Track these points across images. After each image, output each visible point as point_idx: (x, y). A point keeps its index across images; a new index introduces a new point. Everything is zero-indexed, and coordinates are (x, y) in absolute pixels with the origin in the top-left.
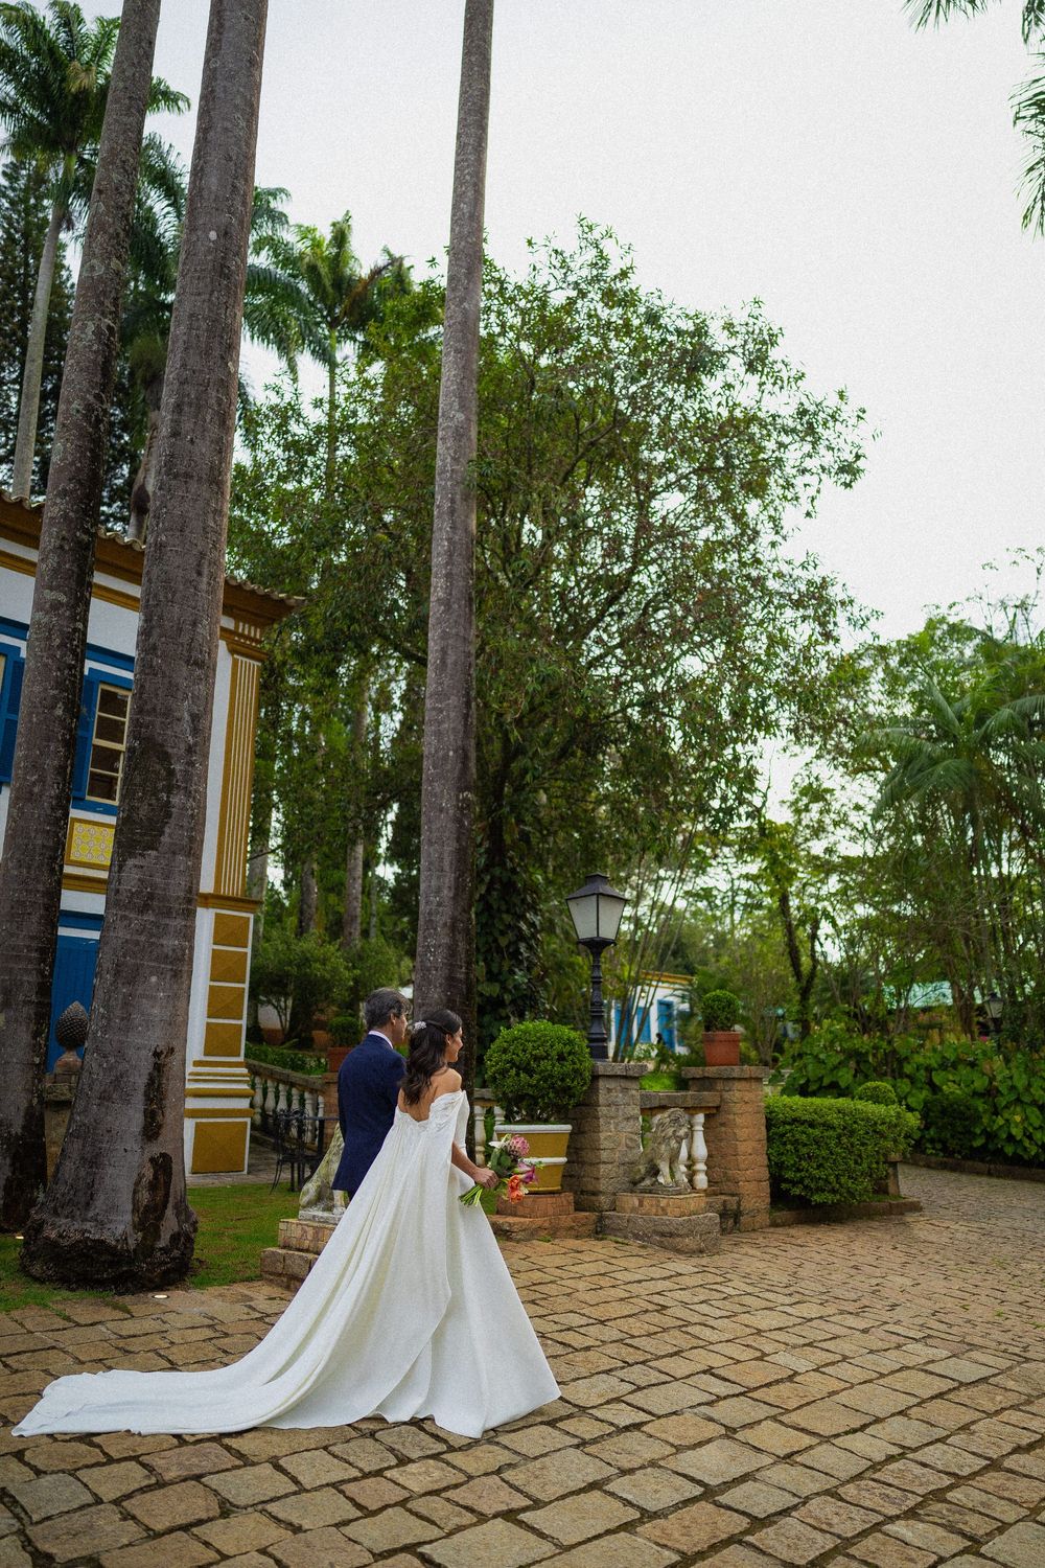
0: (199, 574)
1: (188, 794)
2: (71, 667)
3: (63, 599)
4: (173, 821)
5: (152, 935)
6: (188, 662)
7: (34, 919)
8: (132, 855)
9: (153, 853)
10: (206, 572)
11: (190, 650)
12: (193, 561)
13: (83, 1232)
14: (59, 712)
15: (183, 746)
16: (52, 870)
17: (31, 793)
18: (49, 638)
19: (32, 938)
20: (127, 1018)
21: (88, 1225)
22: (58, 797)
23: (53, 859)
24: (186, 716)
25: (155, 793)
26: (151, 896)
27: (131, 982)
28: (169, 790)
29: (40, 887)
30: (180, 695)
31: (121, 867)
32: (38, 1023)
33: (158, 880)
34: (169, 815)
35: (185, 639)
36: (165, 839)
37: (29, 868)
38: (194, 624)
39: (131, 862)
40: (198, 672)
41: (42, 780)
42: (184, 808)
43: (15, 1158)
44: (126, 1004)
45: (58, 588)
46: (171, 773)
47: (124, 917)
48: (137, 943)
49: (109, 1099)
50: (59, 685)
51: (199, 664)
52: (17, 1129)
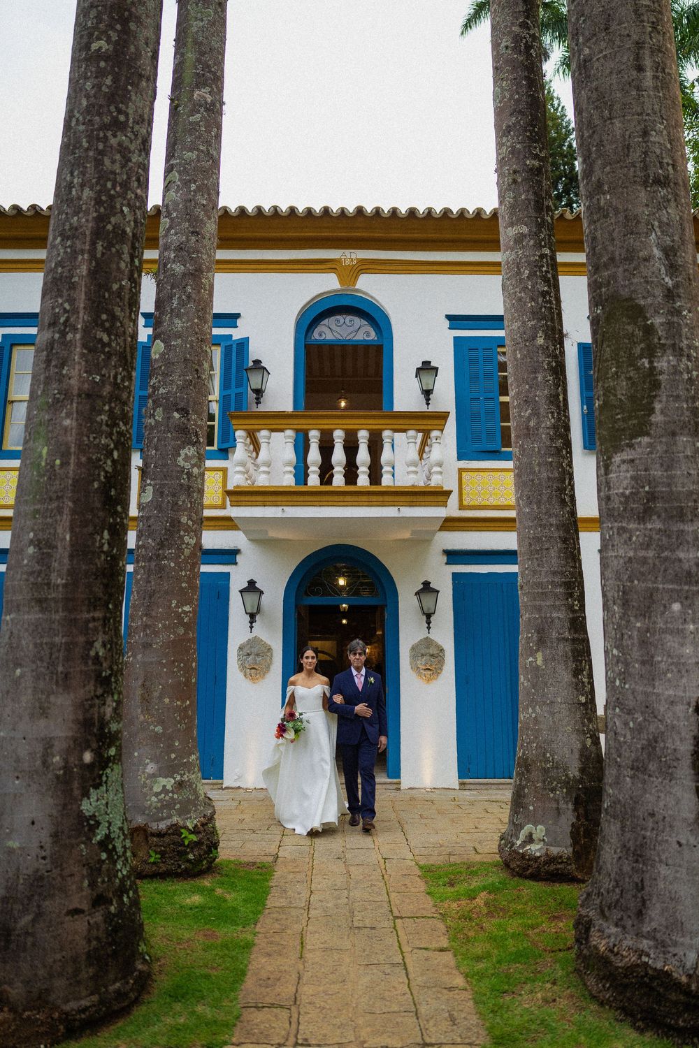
0: (640, 69)
1: (679, 352)
2: (544, 294)
3: (525, 230)
4: (663, 394)
5: (662, 548)
6: (645, 184)
7: (553, 553)
8: (618, 449)
9: (645, 440)
10: (648, 62)
11: (645, 168)
12: (627, 58)
13: (642, 953)
14: (540, 341)
15: (658, 292)
16: (563, 502)
17: (528, 428)
18: (519, 273)
19: (554, 573)
20: (648, 661)
21: (645, 944)
22: (554, 427)
23: (562, 490)
24: (657, 252)
25: (632, 361)
26: (652, 497)
27: (645, 613)
28: (650, 353)
29: (553, 521)
30: (642, 228)
31: (607, 467)
32: (575, 660)
33: (657, 472)
34: (656, 385)
35: (636, 155)
36: (657, 418)
37: (539, 503)
38: (645, 133)
39: (617, 459)
40: (663, 192)
41: (535, 413)
42: (676, 371)
43: (577, 802)
44: (644, 643)
45: (519, 222)
46: (649, 330)
47: (622, 530)
48: (644, 561)
49: (644, 770)
50: (535, 314)
51: (662, 182)
52: (574, 772)
